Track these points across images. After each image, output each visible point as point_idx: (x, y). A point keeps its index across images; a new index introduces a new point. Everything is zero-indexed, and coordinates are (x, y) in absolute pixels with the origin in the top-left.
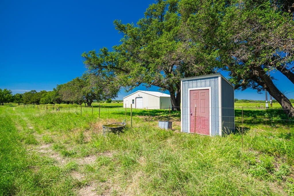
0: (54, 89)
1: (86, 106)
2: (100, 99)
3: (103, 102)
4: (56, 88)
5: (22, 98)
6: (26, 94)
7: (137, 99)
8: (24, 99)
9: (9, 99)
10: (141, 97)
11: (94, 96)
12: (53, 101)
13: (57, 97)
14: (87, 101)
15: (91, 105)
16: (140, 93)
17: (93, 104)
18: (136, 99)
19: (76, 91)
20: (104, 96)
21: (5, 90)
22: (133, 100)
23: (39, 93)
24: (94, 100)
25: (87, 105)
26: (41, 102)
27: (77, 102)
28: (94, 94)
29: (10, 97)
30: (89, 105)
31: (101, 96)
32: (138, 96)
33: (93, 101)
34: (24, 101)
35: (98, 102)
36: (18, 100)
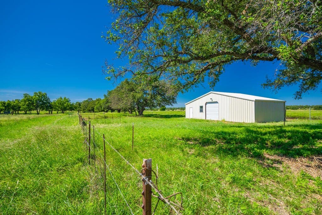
0: (105, 96)
1: (136, 115)
2: (153, 106)
3: (157, 110)
4: (106, 94)
5: (80, 106)
6: (84, 102)
7: (208, 105)
8: (81, 107)
9: (68, 108)
10: (217, 102)
11: (146, 102)
12: (104, 109)
13: (107, 105)
14: (138, 108)
15: (143, 114)
16: (213, 96)
17: (145, 112)
18: (206, 104)
19: (124, 96)
20: (159, 102)
21: (65, 98)
22: (201, 107)
23: (94, 101)
24: (146, 108)
25: (138, 114)
26: (95, 110)
27: (125, 110)
28: (146, 99)
29: (69, 106)
30: (141, 114)
31: (155, 102)
32: (211, 101)
33: (144, 109)
34: (82, 109)
35: (151, 109)
36: (76, 108)
